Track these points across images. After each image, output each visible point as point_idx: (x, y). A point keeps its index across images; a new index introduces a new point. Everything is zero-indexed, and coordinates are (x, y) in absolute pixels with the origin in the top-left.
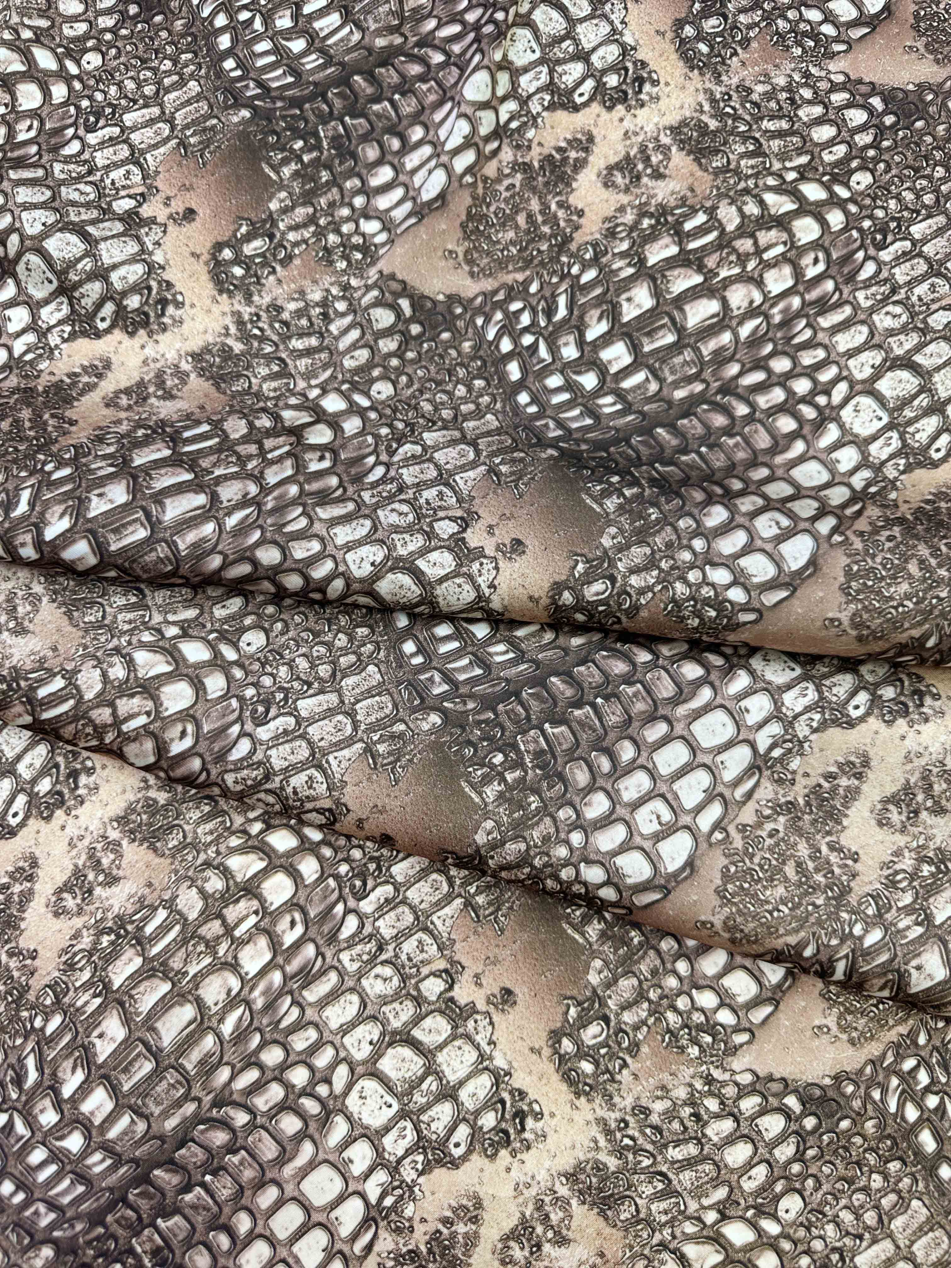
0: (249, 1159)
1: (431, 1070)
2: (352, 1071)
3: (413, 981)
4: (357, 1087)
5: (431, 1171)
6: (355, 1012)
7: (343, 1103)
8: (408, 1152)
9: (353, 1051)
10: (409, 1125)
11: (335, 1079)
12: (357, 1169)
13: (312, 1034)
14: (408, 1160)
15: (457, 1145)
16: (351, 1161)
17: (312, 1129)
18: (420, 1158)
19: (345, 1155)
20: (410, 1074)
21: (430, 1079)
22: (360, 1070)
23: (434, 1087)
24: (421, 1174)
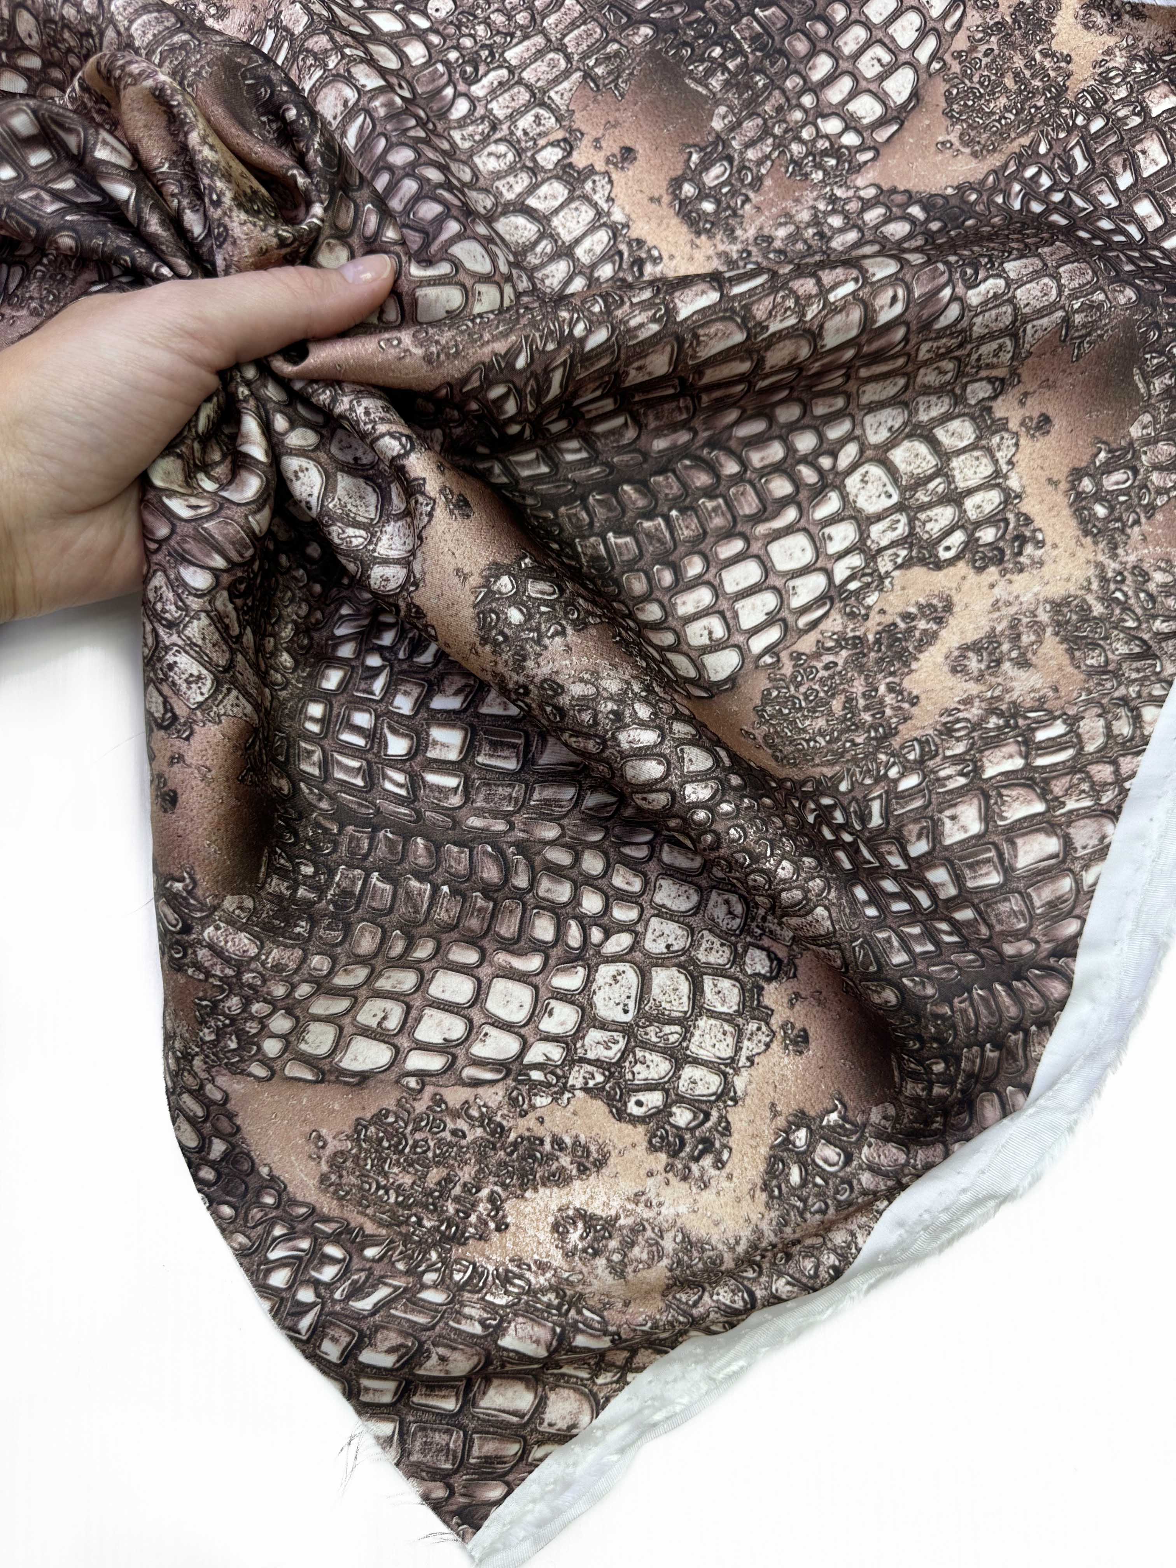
0: (488, 916)
1: (686, 1023)
5: (595, 1097)
9: (649, 936)
12: (548, 1025)
13: (636, 885)
15: (639, 1104)
17: (555, 953)
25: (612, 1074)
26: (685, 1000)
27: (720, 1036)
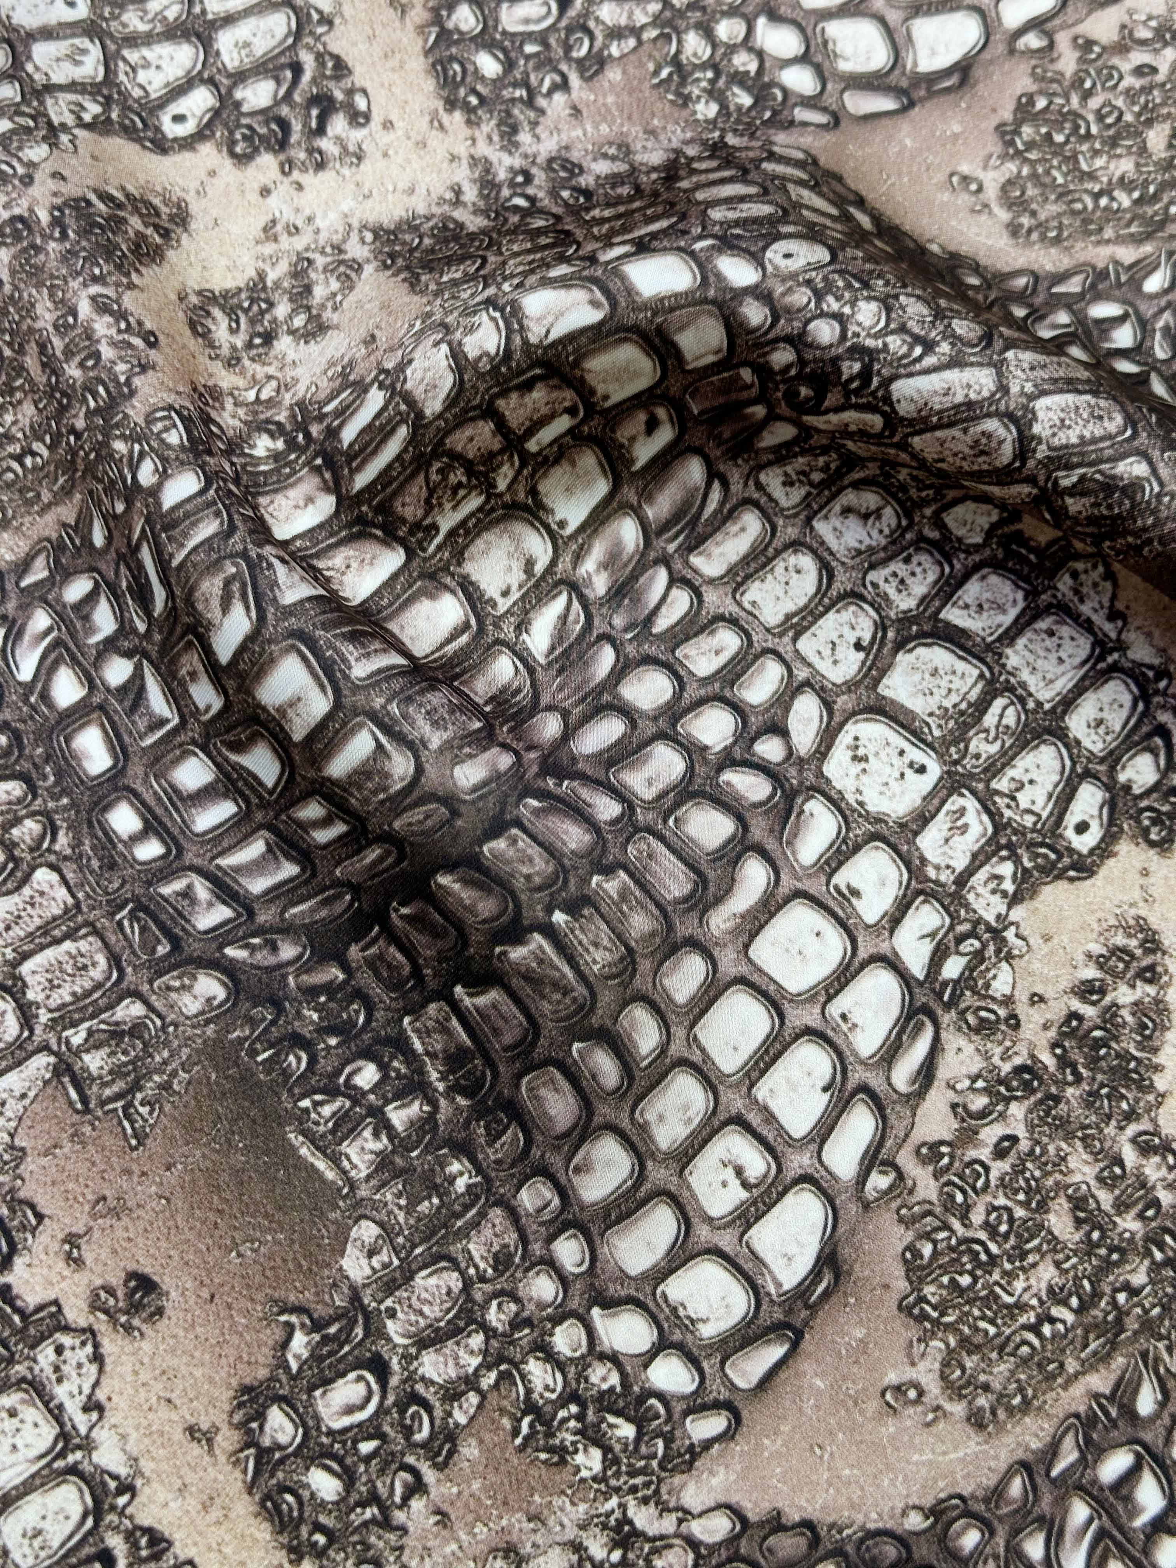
2: (828, 705)
3: (928, 512)
4: (845, 739)
5: (1034, 893)
6: (811, 589)
7: (820, 774)
8: (979, 860)
9: (824, 666)
10: (970, 803)
11: (794, 723)
14: (982, 875)
16: (856, 893)
17: (759, 830)
18: (1007, 869)
19: (841, 879)
20: (955, 698)
21: (999, 703)
22: (844, 702)
23: (1010, 719)
24: (1015, 900)
25: (1010, 846)
26: (961, 666)
27: (1050, 643)
